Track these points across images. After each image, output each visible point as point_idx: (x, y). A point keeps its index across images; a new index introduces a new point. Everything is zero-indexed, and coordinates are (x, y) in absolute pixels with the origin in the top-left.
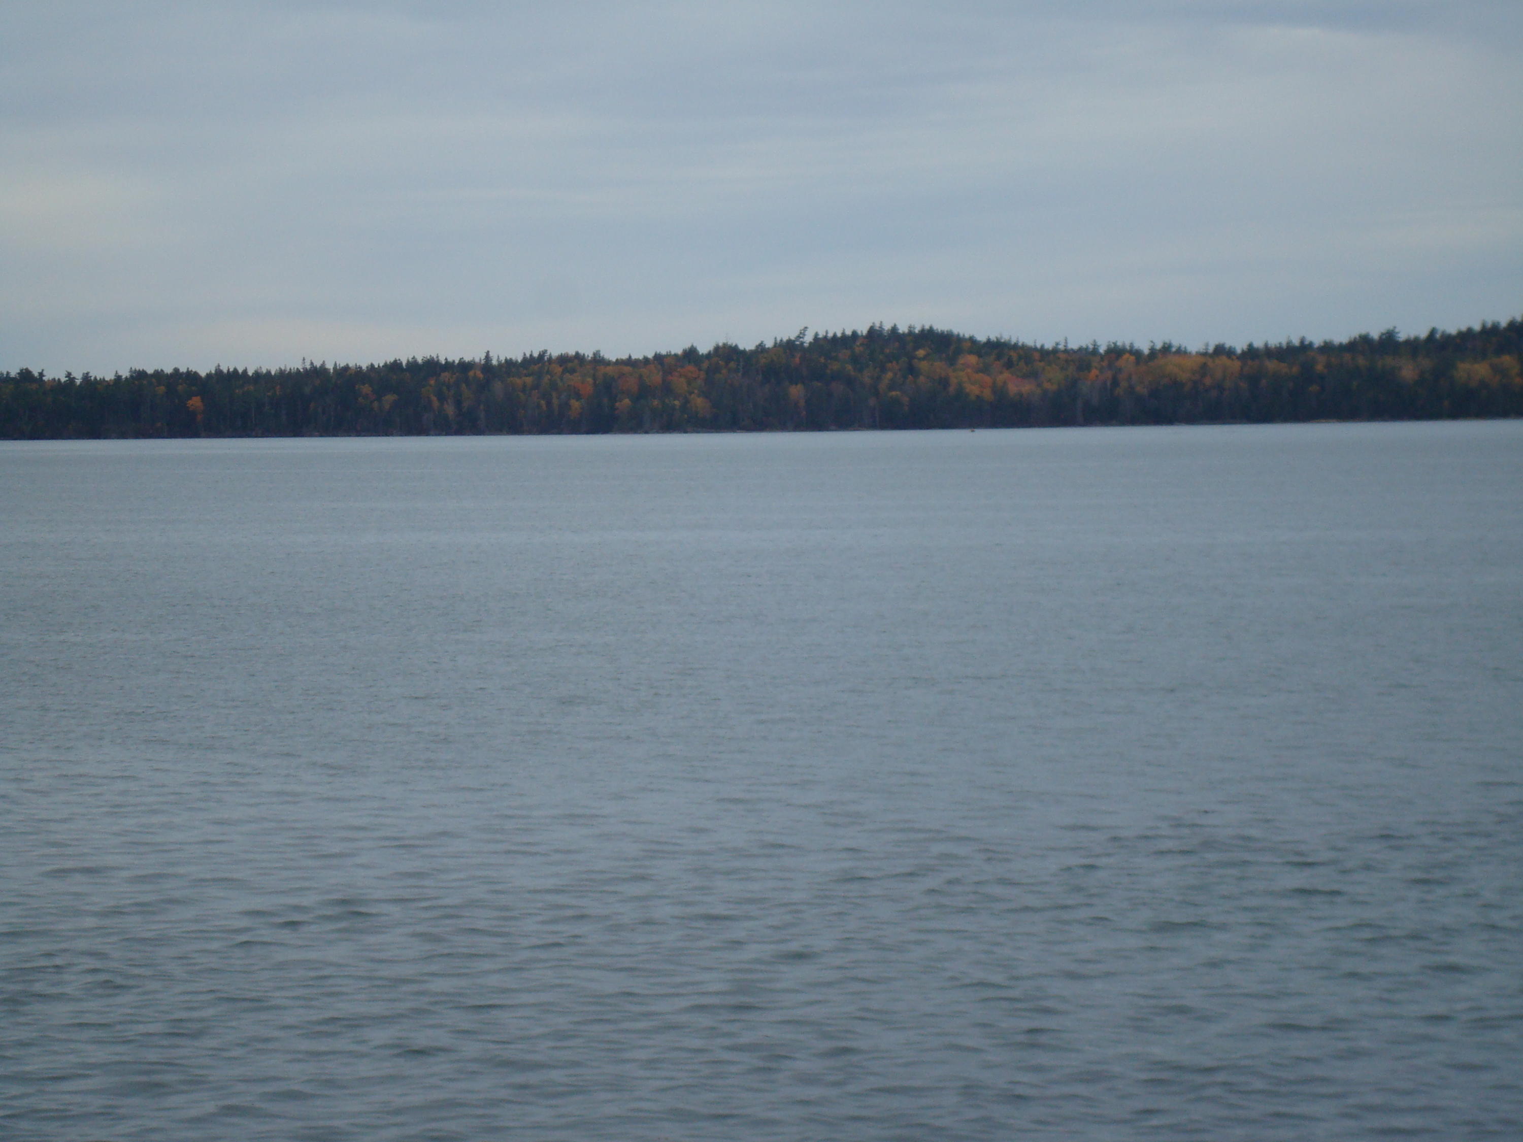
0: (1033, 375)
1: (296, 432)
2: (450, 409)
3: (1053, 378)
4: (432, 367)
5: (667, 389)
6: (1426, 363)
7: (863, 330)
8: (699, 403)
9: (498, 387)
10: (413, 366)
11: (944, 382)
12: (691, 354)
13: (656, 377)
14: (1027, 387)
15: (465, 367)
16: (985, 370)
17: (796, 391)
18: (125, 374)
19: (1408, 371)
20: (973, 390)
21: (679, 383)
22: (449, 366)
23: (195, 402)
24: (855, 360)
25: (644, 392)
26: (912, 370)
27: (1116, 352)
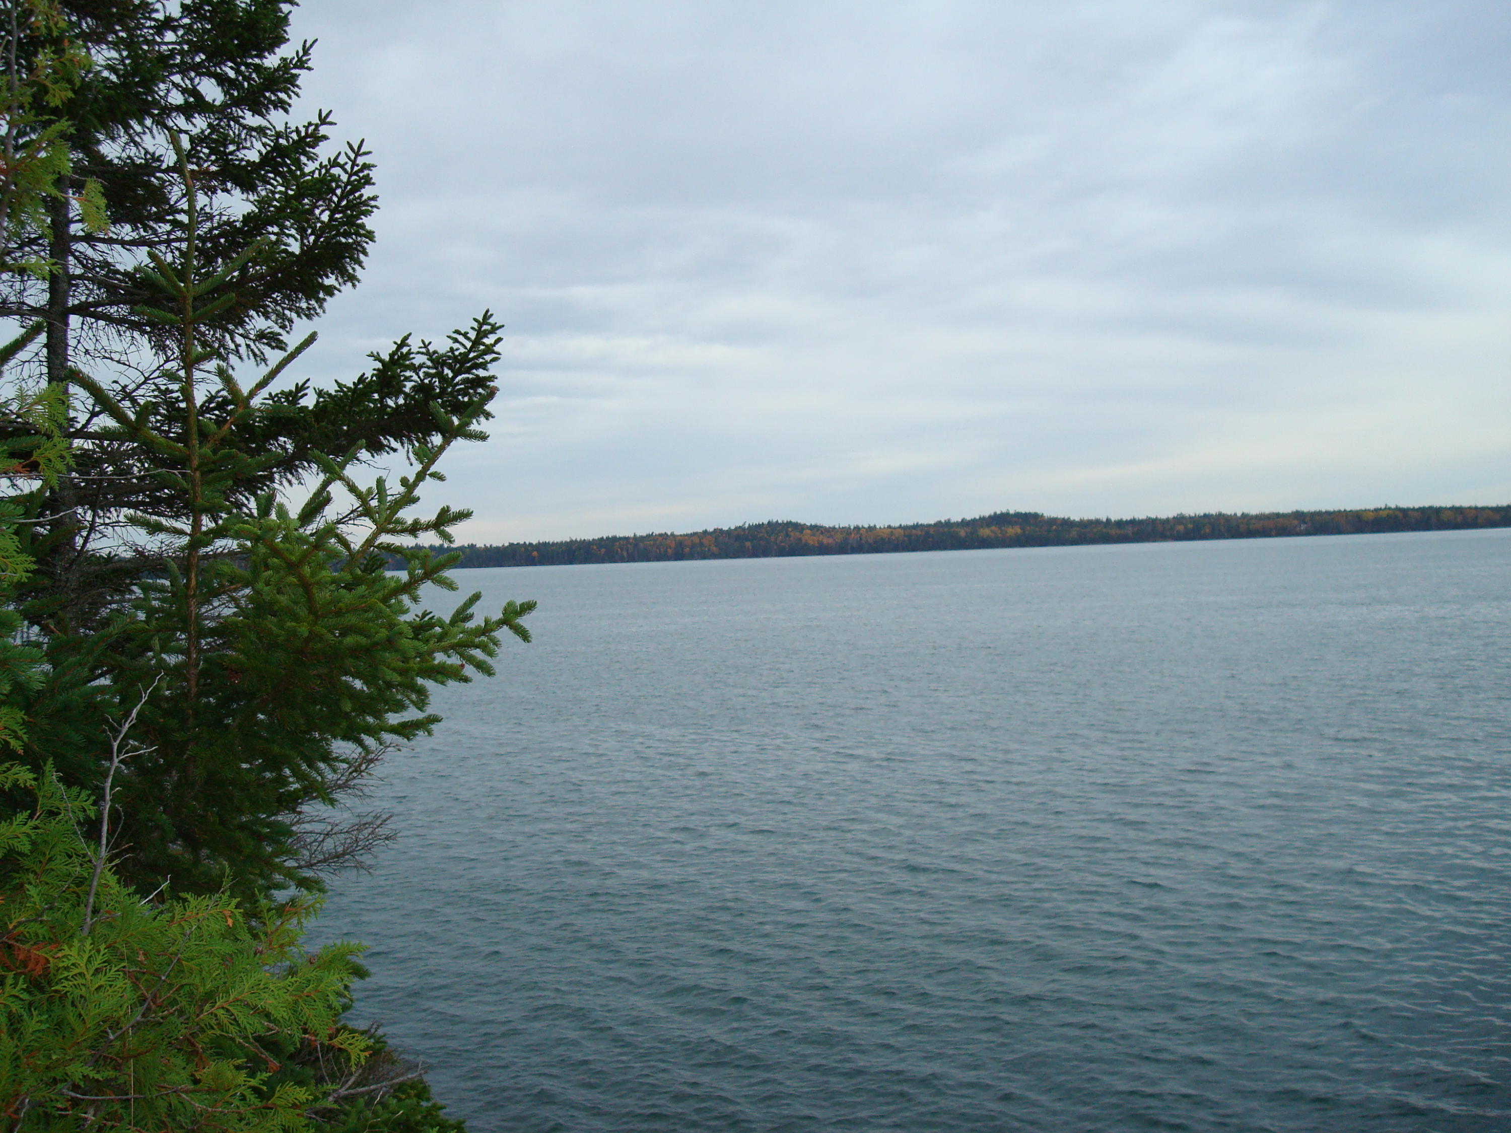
0: (831, 536)
1: (571, 563)
2: (625, 554)
3: (839, 537)
4: (614, 539)
5: (701, 544)
6: (968, 530)
7: (766, 522)
8: (714, 549)
9: (641, 545)
10: (608, 538)
11: (800, 539)
12: (705, 532)
13: (696, 540)
14: (830, 541)
15: (626, 539)
16: (813, 535)
17: (748, 544)
18: (507, 544)
19: (962, 533)
20: (811, 542)
21: (706, 542)
22: (620, 538)
23: (535, 554)
24: (767, 532)
25: (693, 546)
26: (788, 535)
27: (857, 528)
